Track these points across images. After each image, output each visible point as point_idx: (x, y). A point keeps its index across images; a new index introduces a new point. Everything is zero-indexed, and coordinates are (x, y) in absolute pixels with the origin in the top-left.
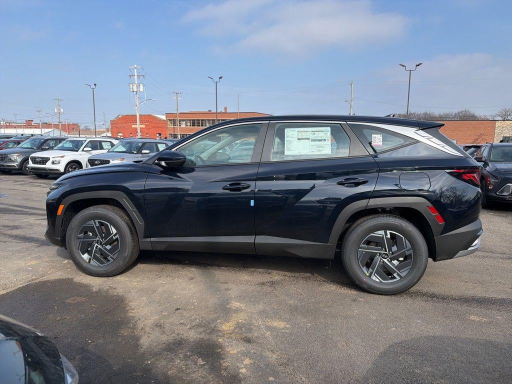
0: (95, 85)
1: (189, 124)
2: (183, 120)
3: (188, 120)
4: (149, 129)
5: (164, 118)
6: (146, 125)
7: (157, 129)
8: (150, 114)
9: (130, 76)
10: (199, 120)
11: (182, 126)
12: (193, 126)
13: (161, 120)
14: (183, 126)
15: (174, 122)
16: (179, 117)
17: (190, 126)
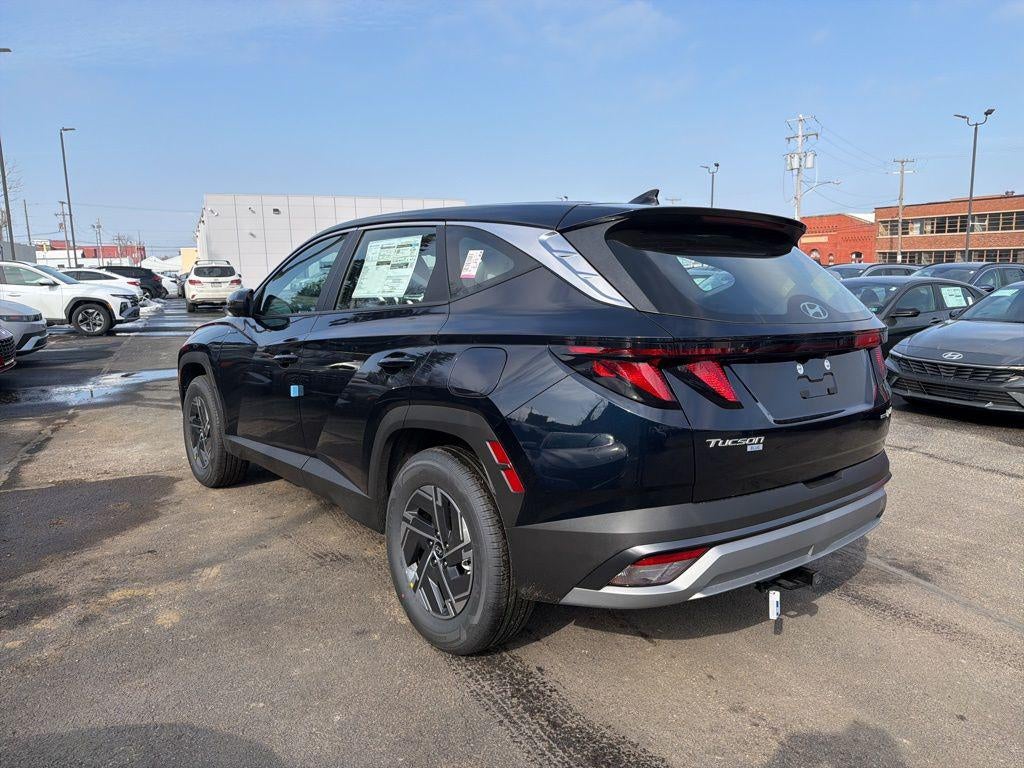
0: (717, 165)
1: (929, 228)
2: (914, 221)
3: (926, 219)
4: (836, 245)
5: (870, 218)
6: (830, 237)
7: (853, 243)
8: (841, 213)
9: (789, 139)
10: (956, 217)
11: (911, 234)
12: (937, 232)
13: (863, 224)
14: (915, 232)
15: (892, 226)
16: (905, 214)
17: (932, 232)
